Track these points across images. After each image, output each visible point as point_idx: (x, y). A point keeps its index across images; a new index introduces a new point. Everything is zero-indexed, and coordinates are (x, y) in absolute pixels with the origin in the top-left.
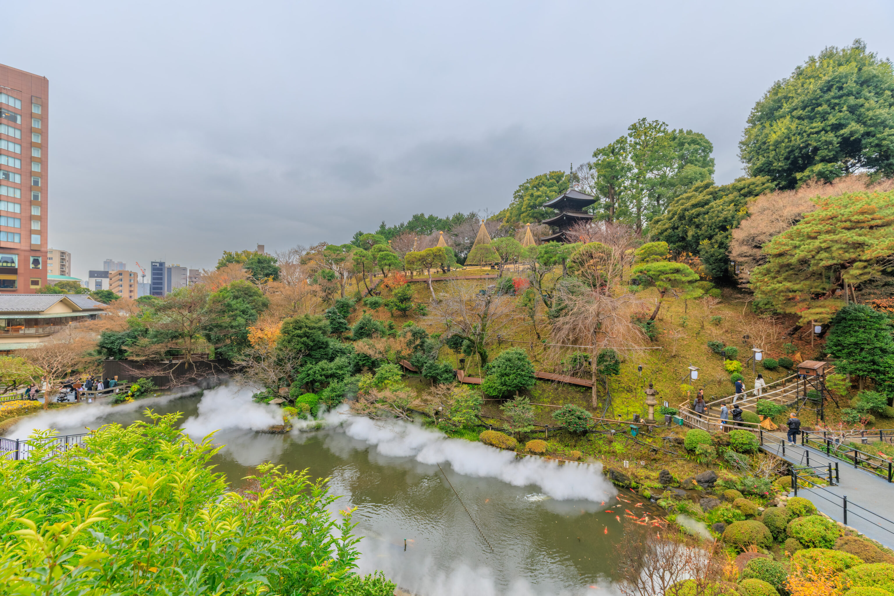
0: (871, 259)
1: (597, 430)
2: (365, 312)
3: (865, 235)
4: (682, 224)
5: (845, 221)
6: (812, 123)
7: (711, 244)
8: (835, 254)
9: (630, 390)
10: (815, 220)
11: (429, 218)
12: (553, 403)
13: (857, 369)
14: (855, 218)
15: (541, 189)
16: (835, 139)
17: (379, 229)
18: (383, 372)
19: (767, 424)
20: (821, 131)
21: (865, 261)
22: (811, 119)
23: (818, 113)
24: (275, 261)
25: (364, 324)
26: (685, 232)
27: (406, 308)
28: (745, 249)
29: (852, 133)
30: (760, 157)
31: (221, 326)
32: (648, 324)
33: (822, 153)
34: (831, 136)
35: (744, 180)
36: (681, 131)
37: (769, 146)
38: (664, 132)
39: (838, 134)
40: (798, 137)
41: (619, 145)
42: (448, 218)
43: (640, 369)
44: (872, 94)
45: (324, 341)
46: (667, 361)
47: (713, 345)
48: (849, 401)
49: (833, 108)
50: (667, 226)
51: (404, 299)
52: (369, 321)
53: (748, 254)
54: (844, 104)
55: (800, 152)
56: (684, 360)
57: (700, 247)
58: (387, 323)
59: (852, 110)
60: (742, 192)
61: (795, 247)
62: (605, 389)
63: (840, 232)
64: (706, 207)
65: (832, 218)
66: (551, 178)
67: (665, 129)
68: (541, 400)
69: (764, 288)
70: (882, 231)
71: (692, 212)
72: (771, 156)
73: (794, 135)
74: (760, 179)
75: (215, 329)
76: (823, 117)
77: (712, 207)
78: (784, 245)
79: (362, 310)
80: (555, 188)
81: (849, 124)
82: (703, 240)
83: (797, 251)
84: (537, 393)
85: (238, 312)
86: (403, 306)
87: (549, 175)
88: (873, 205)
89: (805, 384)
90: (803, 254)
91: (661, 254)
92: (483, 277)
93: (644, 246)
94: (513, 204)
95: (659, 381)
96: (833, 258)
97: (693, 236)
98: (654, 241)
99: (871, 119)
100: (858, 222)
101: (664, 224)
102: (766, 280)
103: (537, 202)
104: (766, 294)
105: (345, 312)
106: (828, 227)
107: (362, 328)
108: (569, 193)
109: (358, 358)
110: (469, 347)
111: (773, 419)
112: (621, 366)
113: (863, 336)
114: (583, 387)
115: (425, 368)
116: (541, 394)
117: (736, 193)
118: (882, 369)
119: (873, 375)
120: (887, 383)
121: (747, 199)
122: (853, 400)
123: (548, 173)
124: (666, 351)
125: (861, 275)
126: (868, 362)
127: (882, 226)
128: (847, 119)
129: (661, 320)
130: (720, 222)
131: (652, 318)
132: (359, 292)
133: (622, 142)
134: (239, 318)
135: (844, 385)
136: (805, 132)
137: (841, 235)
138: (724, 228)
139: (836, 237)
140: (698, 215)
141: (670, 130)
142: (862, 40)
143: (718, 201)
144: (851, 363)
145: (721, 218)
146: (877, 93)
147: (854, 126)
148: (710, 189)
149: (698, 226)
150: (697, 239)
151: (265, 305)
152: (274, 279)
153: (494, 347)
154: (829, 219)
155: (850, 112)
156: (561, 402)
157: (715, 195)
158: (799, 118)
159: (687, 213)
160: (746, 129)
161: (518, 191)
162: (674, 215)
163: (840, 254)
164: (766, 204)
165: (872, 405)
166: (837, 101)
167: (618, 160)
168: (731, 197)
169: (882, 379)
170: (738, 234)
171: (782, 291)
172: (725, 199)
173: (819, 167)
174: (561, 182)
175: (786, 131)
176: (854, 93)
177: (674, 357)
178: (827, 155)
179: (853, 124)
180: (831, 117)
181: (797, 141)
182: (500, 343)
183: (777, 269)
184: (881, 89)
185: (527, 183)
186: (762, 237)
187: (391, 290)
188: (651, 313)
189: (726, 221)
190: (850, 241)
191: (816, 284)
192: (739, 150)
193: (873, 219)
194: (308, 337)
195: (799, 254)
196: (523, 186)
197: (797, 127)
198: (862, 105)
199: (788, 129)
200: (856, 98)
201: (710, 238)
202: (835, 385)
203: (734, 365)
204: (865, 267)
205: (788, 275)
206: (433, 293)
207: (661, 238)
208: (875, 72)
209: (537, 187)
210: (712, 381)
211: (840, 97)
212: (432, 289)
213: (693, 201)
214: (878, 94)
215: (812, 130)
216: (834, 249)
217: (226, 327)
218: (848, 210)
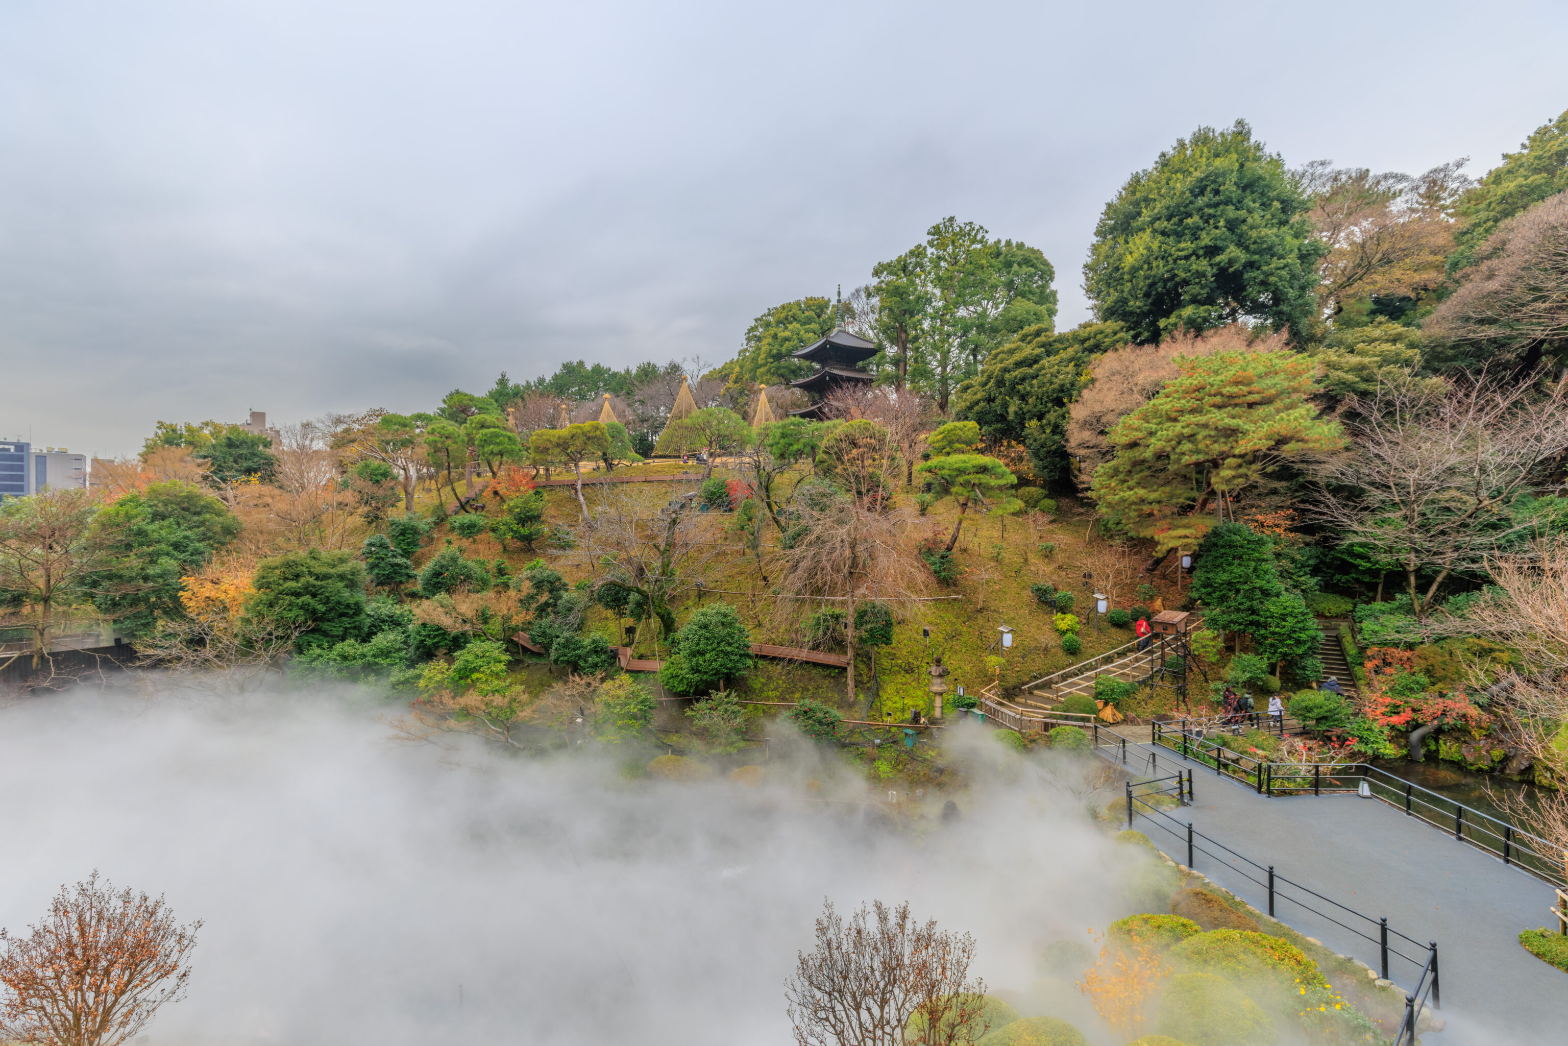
0: (1246, 454)
1: (853, 740)
2: (449, 542)
3: (1240, 417)
4: (1000, 393)
5: (1215, 395)
6: (1180, 242)
7: (1042, 426)
8: (1201, 446)
9: (909, 670)
10: (1177, 391)
11: (593, 370)
12: (784, 699)
13: (1232, 621)
14: (1227, 390)
15: (790, 327)
16: (1209, 269)
17: (495, 386)
18: (470, 658)
19: (1108, 713)
20: (1191, 255)
21: (1241, 456)
22: (1179, 235)
23: (1187, 227)
24: (267, 444)
25: (442, 567)
26: (1005, 406)
27: (531, 534)
28: (1087, 435)
29: (1231, 262)
30: (1111, 290)
31: (121, 577)
32: (942, 557)
33: (1194, 289)
34: (1202, 265)
35: (1091, 326)
36: (1008, 243)
37: (1123, 274)
38: (981, 242)
39: (1213, 261)
40: (1161, 263)
41: (914, 260)
42: (628, 371)
43: (926, 633)
44: (1257, 205)
45: (352, 601)
46: (969, 618)
47: (1038, 590)
48: (1222, 671)
49: (1207, 222)
50: (979, 396)
51: (526, 518)
52: (454, 560)
53: (1091, 444)
54: (1221, 216)
55: (1165, 287)
56: (996, 615)
57: (1027, 431)
58: (492, 565)
59: (1232, 226)
60: (1086, 345)
61: (1151, 434)
62: (870, 669)
63: (1209, 411)
64: (1035, 366)
65: (1198, 390)
66: (809, 307)
67: (983, 237)
68: (765, 694)
69: (1110, 498)
70: (1261, 411)
71: (1014, 374)
72: (1126, 290)
73: (1156, 259)
74: (1112, 325)
75: (106, 584)
76: (1193, 234)
77: (1044, 368)
78: (1137, 430)
79: (444, 539)
80: (814, 326)
81: (1227, 247)
82: (1030, 419)
83: (1153, 440)
84: (757, 683)
85: (163, 546)
86: (525, 531)
87: (805, 303)
88: (1250, 371)
89: (1162, 647)
90: (1160, 444)
91: (969, 443)
92: (677, 478)
93: (942, 428)
94: (744, 351)
95: (956, 652)
96: (1198, 452)
97: (1016, 413)
98: (959, 420)
99: (1255, 243)
100: (1231, 397)
101: (976, 393)
102: (1113, 485)
103: (784, 349)
104: (1113, 508)
105: (409, 544)
106: (1194, 404)
107: (437, 574)
108: (836, 337)
109: (423, 633)
110: (639, 605)
111: (1117, 706)
112: (896, 629)
113: (1238, 570)
114: (835, 667)
115: (555, 646)
116: (764, 684)
117: (1077, 347)
118: (1262, 619)
119: (1251, 629)
120: (1268, 642)
121: (1093, 356)
122: (1227, 668)
123: (803, 299)
124: (969, 601)
125: (1234, 477)
126: (1243, 611)
127: (1261, 403)
128: (1225, 240)
129: (965, 550)
130: (1054, 391)
131: (949, 549)
132: (441, 504)
133: (919, 254)
134: (164, 561)
135: (1214, 646)
136: (1170, 255)
137: (1209, 416)
138: (1059, 403)
139: (1202, 419)
140: (1023, 379)
141: (991, 239)
142: (1246, 121)
143: (1052, 358)
144: (1223, 612)
145: (1056, 386)
146: (1263, 204)
147: (1233, 251)
148: (1042, 339)
149: (1023, 398)
150: (1022, 418)
151: (228, 531)
152: (262, 479)
153: (690, 603)
154: (1195, 391)
155: (1229, 229)
156: (797, 695)
157: (1049, 349)
158: (1163, 233)
159: (1007, 376)
160: (1093, 245)
161: (752, 329)
162: (990, 377)
163: (1207, 446)
164: (1116, 366)
165: (1248, 675)
166: (1211, 211)
167: (912, 283)
168: (1071, 352)
169: (1262, 635)
170: (1078, 412)
171: (1134, 503)
172: (1063, 355)
173: (1188, 311)
174: (824, 317)
175: (1145, 252)
176: (1235, 200)
177: (980, 611)
178: (1199, 294)
179: (1232, 247)
180: (1203, 234)
181: (1160, 269)
182: (700, 597)
183: (1128, 467)
184: (1268, 198)
185: (769, 315)
186: (1110, 417)
187: (503, 500)
188: (947, 538)
189: (1063, 391)
190: (1220, 424)
191: (1179, 492)
192: (1083, 277)
193: (1250, 393)
194: (314, 595)
195: (1156, 444)
196: (760, 320)
197: (1160, 247)
198: (1244, 221)
199: (1149, 248)
200: (1237, 209)
201: (1040, 417)
202: (1204, 647)
203: (1066, 621)
204: (1240, 466)
205: (1142, 478)
206: (584, 507)
207: (970, 415)
208: (1260, 172)
209: (783, 322)
210: (1036, 648)
211: (1216, 205)
212: (581, 498)
213: (1017, 357)
214: (1265, 206)
215: (1180, 253)
216: (1200, 437)
217: (131, 579)
218: (1219, 378)
